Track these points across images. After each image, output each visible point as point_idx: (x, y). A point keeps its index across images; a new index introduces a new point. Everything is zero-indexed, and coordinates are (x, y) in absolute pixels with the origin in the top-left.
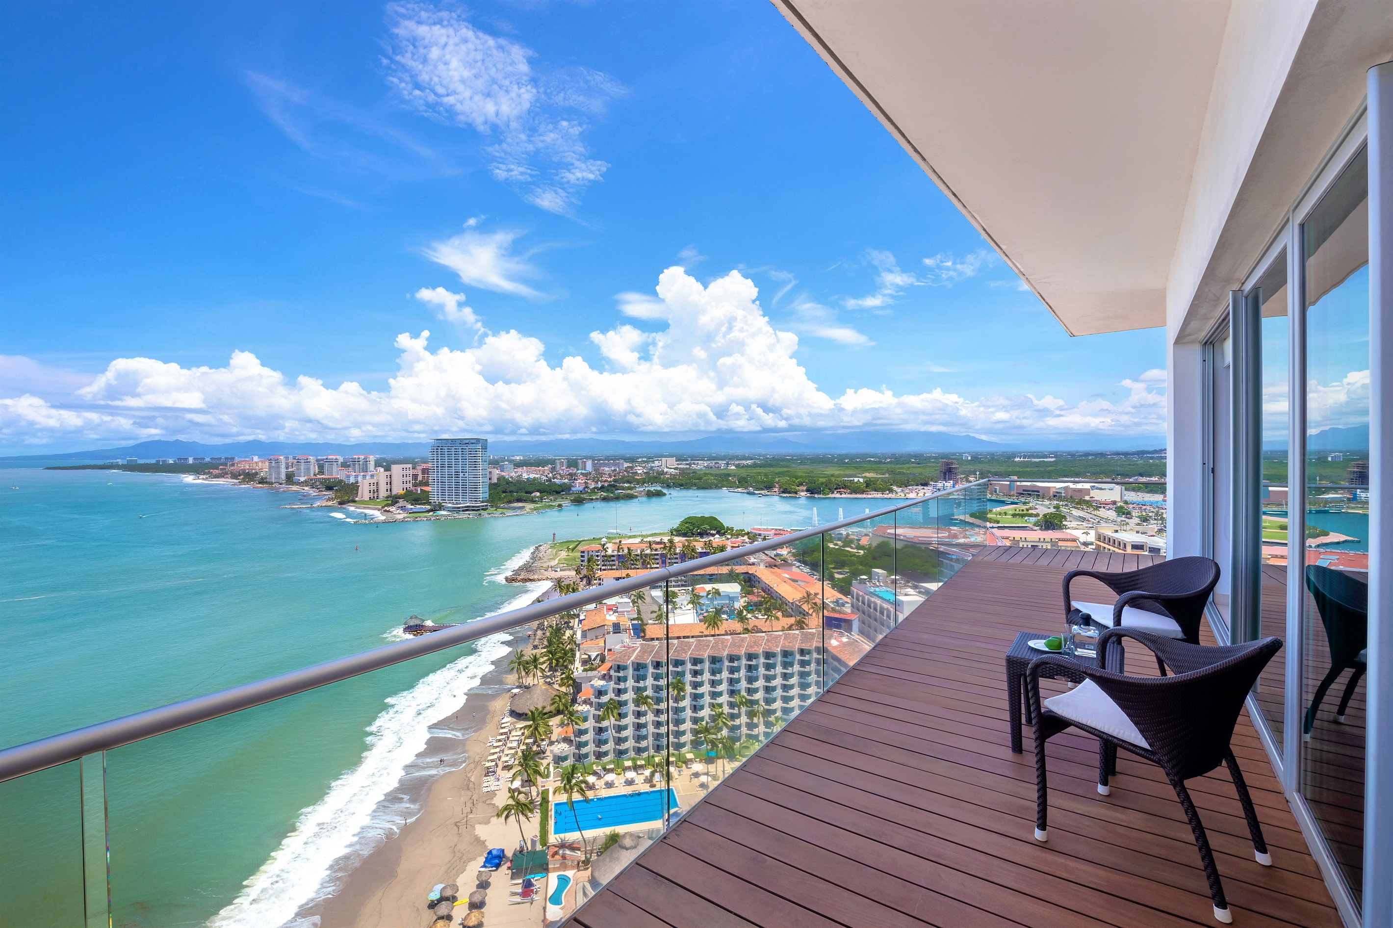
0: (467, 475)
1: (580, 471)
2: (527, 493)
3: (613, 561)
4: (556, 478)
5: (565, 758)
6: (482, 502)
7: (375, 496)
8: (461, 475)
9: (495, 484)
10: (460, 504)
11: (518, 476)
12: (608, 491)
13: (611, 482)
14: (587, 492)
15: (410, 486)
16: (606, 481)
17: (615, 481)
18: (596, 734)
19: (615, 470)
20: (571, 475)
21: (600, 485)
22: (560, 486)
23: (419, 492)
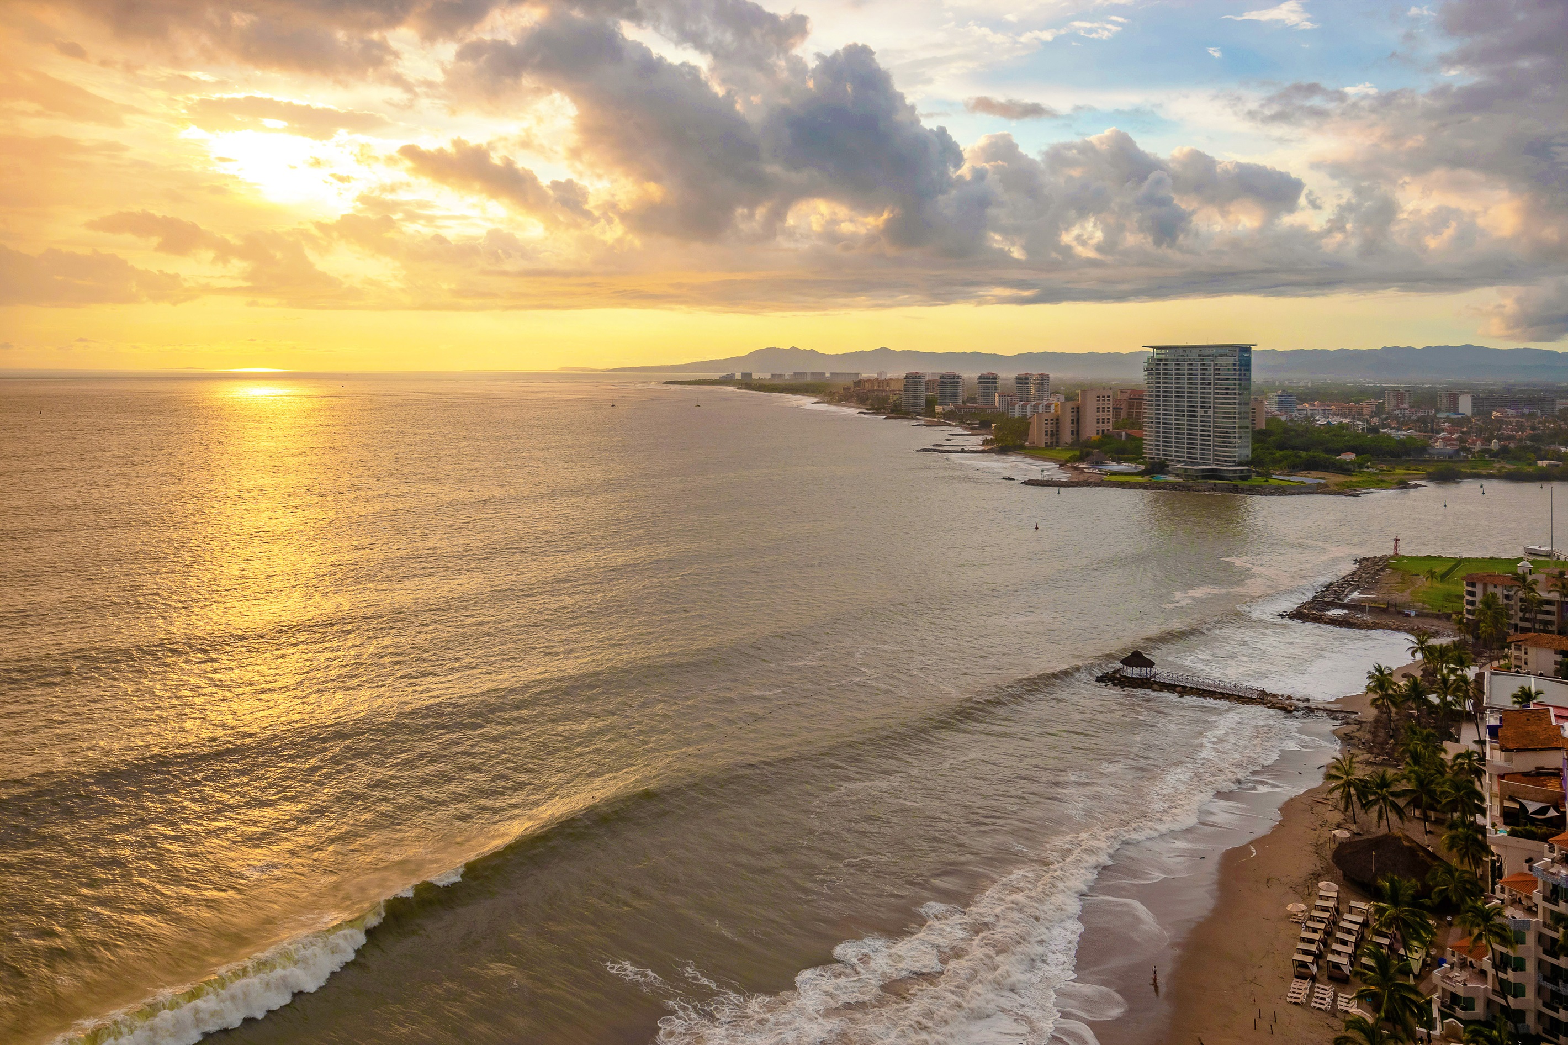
0: (1211, 412)
1: (1442, 415)
2: (1328, 451)
3: (1548, 613)
4: (1389, 426)
5: (1468, 1004)
6: (1240, 464)
7: (1054, 441)
8: (1200, 412)
9: (1262, 432)
10: (1198, 464)
11: (1306, 418)
12: (1517, 459)
13: (1521, 440)
14: (1465, 460)
15: (1109, 427)
16: (1510, 438)
17: (1533, 438)
18: (1545, 978)
19: (1532, 416)
20: (1422, 420)
21: (1494, 445)
22: (1401, 442)
23: (1124, 438)
